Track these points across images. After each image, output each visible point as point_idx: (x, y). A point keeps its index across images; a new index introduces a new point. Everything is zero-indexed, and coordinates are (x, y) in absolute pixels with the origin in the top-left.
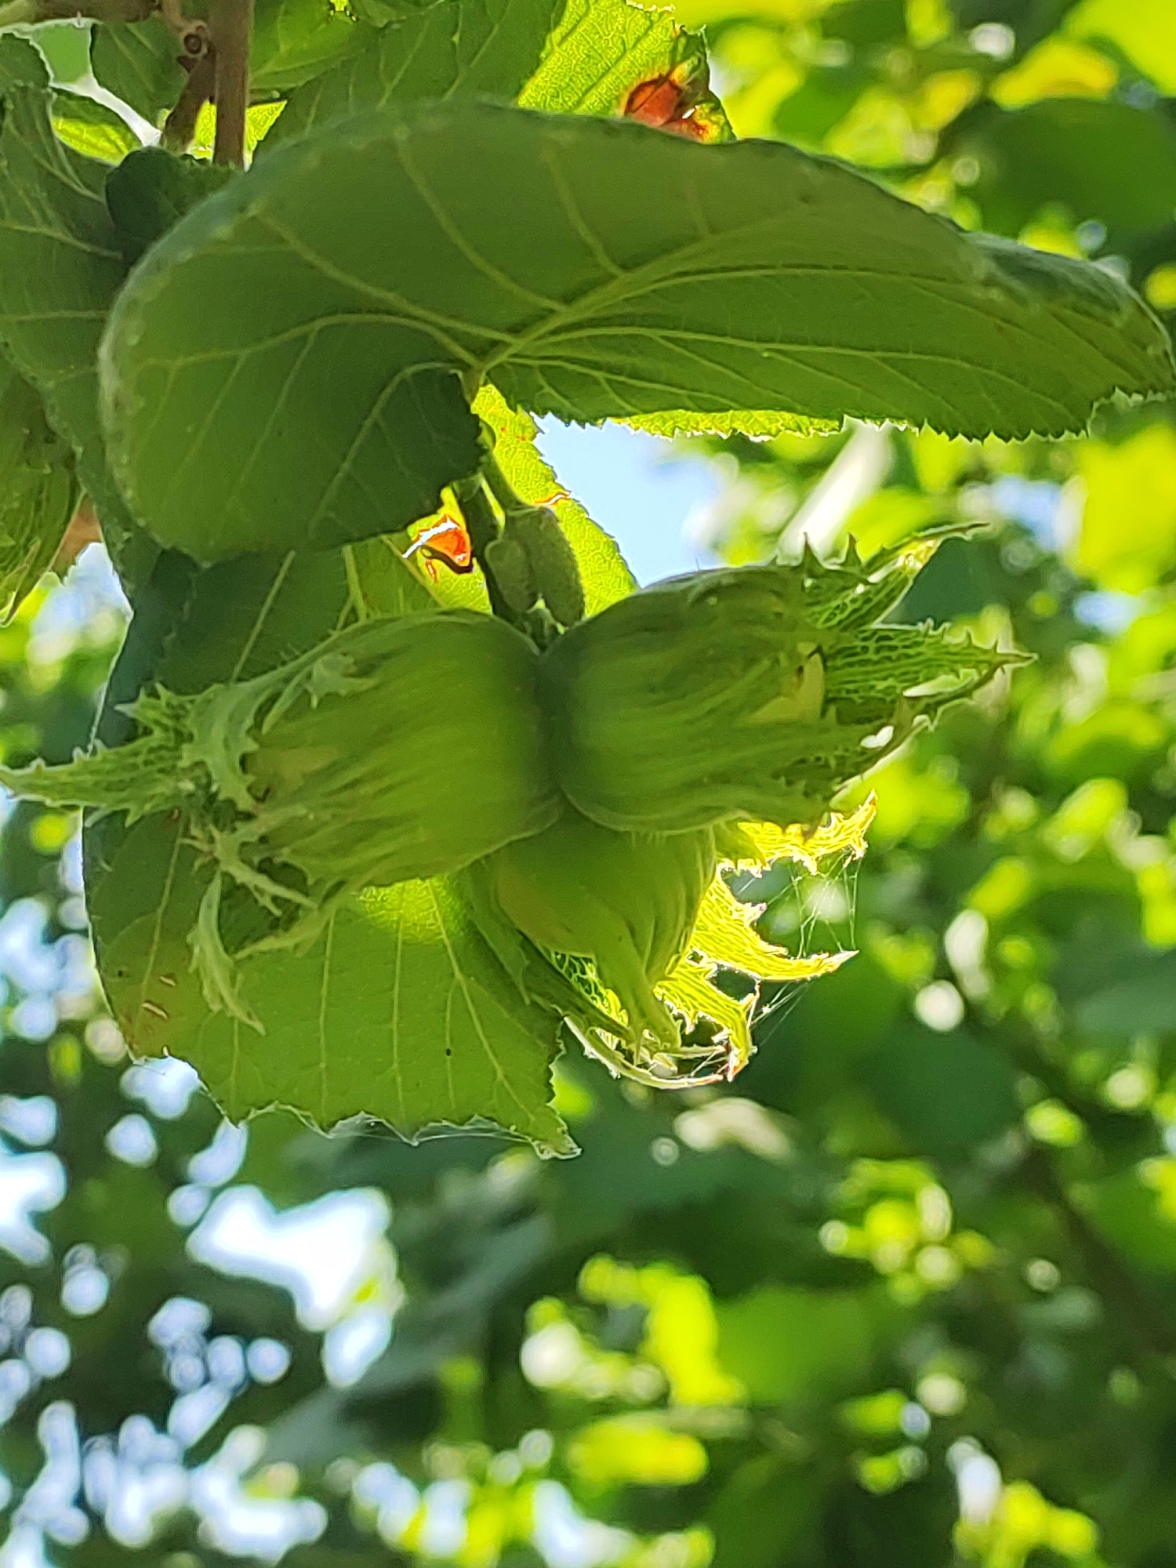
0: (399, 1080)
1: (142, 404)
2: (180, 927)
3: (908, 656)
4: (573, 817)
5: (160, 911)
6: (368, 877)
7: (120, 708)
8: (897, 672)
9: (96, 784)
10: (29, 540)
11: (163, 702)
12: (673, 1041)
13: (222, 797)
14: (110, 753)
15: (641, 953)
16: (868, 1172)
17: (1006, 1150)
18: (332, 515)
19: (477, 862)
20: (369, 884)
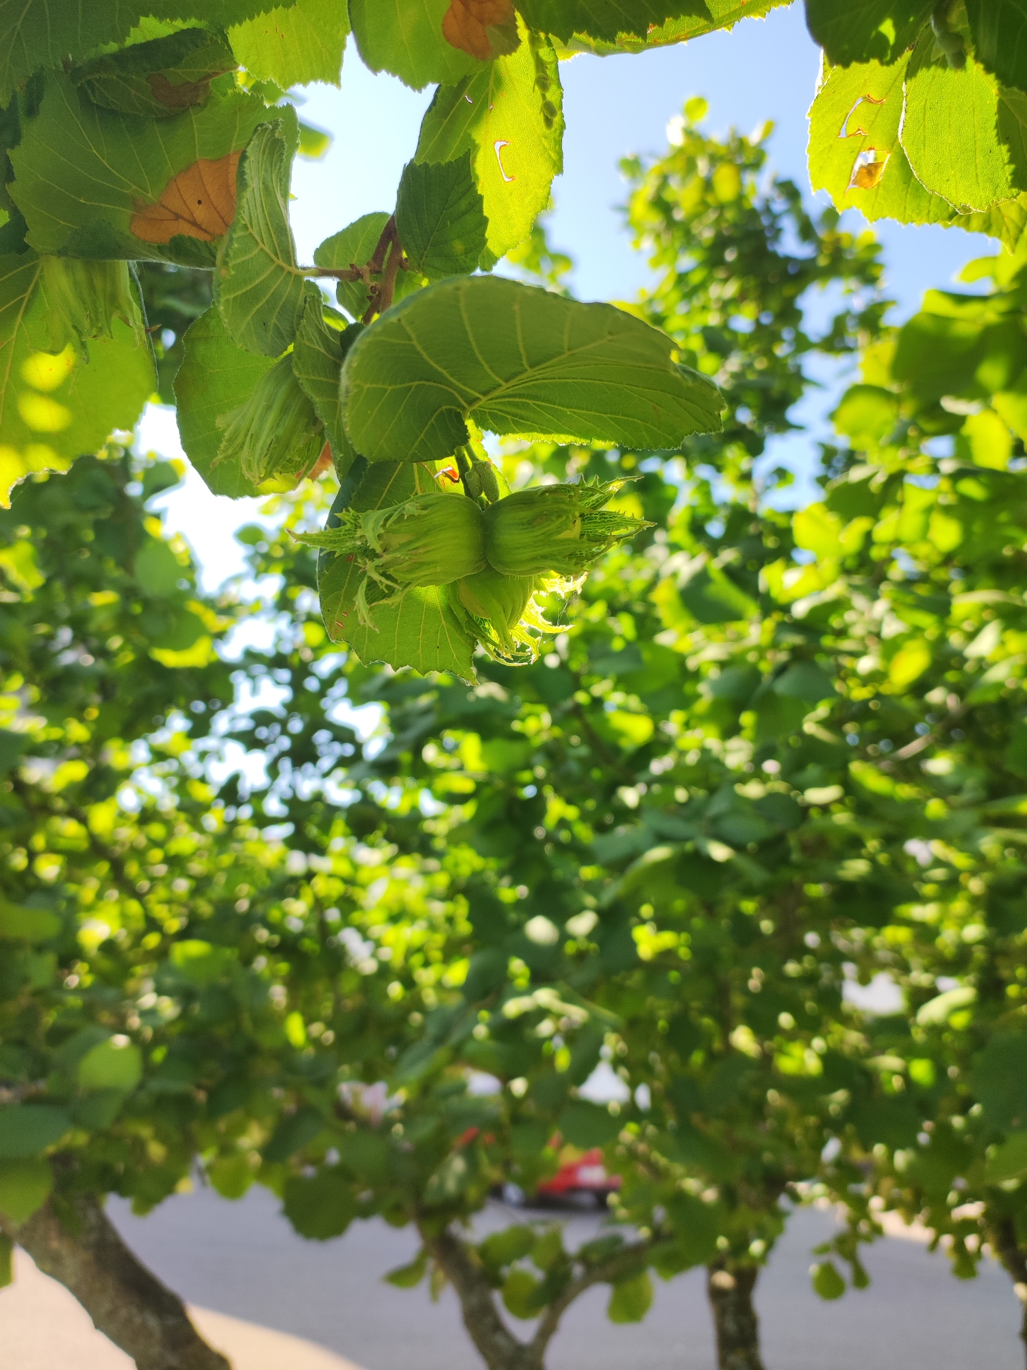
0: (421, 656)
1: (356, 391)
2: (350, 597)
3: (611, 521)
4: (489, 568)
5: (343, 590)
6: (419, 582)
7: (336, 514)
8: (606, 527)
9: (326, 540)
10: (304, 461)
11: (351, 514)
12: (513, 650)
13: (370, 548)
14: (331, 530)
15: (506, 619)
16: (527, 708)
17: (567, 704)
18: (416, 452)
19: (455, 581)
20: (418, 585)
